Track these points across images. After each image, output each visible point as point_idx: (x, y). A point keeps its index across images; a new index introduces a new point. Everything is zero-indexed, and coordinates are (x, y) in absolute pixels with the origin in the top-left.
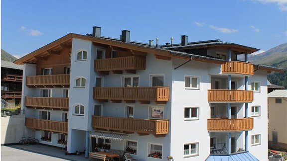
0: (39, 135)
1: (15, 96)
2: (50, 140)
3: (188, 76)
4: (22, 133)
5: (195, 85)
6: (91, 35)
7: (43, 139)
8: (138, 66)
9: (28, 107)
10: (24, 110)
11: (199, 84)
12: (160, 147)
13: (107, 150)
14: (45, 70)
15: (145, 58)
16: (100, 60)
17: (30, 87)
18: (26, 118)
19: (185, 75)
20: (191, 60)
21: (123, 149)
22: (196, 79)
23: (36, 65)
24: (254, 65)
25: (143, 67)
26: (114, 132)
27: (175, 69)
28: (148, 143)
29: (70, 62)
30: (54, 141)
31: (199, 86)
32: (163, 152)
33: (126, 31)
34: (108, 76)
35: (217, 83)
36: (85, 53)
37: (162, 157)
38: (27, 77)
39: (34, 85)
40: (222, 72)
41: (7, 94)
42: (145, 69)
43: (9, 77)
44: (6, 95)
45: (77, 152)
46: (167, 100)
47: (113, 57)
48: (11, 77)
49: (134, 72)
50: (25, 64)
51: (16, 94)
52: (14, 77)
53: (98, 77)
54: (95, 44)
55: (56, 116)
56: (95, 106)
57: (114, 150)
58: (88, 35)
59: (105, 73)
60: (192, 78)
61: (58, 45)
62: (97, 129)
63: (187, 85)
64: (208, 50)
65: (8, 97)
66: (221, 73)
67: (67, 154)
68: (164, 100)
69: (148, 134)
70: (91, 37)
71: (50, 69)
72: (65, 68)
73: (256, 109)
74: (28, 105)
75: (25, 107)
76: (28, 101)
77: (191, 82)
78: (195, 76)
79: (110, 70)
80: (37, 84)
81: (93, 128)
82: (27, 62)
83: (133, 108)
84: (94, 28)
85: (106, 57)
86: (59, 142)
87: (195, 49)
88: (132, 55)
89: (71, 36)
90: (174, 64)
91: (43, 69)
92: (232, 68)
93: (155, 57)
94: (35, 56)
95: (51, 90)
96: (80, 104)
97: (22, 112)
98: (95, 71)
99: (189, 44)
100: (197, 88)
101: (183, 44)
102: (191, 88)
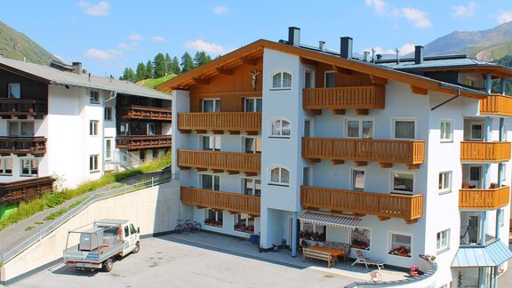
0: (200, 216)
2: (220, 223)
4: (177, 213)
5: (448, 135)
6: (287, 43)
7: (207, 222)
9: (182, 168)
10: (177, 174)
11: (452, 132)
12: (408, 239)
13: (321, 244)
14: (205, 101)
17: (185, 132)
18: (181, 188)
19: (441, 119)
20: (458, 96)
21: (348, 241)
23: (189, 92)
25: (380, 103)
26: (336, 215)
27: (432, 110)
28: (388, 231)
30: (228, 225)
31: (452, 135)
32: (413, 246)
33: (348, 38)
34: (319, 117)
36: (287, 76)
37: (411, 254)
38: (178, 115)
39: (192, 128)
40: (480, 112)
41: (134, 141)
42: (384, 108)
43: (135, 110)
44: (133, 144)
45: (274, 246)
46: (422, 162)
47: (327, 86)
48: (137, 111)
49: (365, 112)
50: (175, 91)
51: (143, 141)
52: (140, 111)
53: (308, 118)
54: (304, 61)
55: (230, 183)
56: (304, 168)
57: (333, 243)
58: (281, 41)
60: (446, 123)
61: (236, 60)
62: (309, 208)
63: (442, 135)
64: (459, 75)
66: (478, 114)
67: (262, 250)
69: (389, 218)
70: (288, 45)
71: (214, 100)
72: (243, 99)
74: (184, 165)
75: (178, 169)
76: (183, 157)
77: (445, 131)
78: (449, 121)
80: (198, 128)
81: (303, 207)
82: (178, 87)
84: (292, 30)
85: (317, 86)
86: (237, 227)
87: (442, 72)
89: (262, 44)
90: (432, 101)
91: (201, 100)
93: (411, 90)
96: (281, 166)
97: (173, 177)
98: (304, 108)
99: (425, 60)
100: (450, 140)
101: (417, 60)
102: (445, 140)
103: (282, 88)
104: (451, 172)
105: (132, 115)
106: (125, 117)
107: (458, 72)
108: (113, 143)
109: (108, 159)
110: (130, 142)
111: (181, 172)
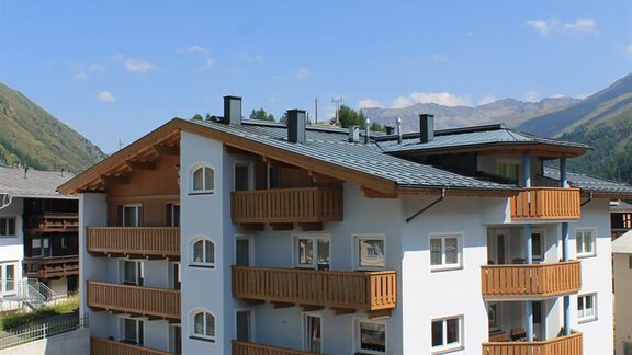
1: (66, 271)
3: (436, 234)
5: (452, 258)
6: (222, 120)
8: (325, 213)
9: (95, 309)
10: (86, 318)
11: (461, 252)
14: (126, 208)
15: (342, 188)
16: (243, 192)
17: (95, 254)
18: (92, 339)
19: (430, 234)
20: (442, 198)
22: (455, 239)
23: (105, 195)
24: (582, 191)
25: (338, 215)
27: (408, 221)
29: (179, 193)
31: (462, 256)
33: (296, 111)
34: (262, 233)
35: (501, 238)
36: (209, 172)
39: (106, 250)
40: (512, 217)
41: (49, 266)
42: (342, 220)
43: (49, 220)
44: (47, 269)
46: (393, 305)
47: (271, 187)
48: (54, 221)
50: (82, 195)
51: (68, 264)
52: (62, 220)
53: (242, 236)
54: (229, 149)
56: (238, 314)
58: (213, 118)
59: (256, 228)
60: (447, 240)
61: (150, 149)
63: (436, 259)
64: (479, 158)
65: (51, 275)
66: (508, 220)
68: (387, 306)
71: (137, 206)
72: (169, 206)
73: (587, 301)
74: (95, 305)
75: (88, 309)
76: (93, 293)
77: (445, 251)
78: (452, 234)
79: (266, 221)
80: (111, 250)
82: (86, 190)
83: (319, 319)
84: (227, 100)
85: (257, 188)
88: (313, 185)
89: (177, 125)
90: (405, 207)
91: (121, 206)
92: (533, 206)
93: (363, 193)
94: (102, 176)
95: (142, 264)
96: (206, 310)
97: (82, 322)
98: (233, 222)
99: (437, 134)
100: (457, 265)
101: (423, 137)
102: (445, 265)
103: (204, 191)
104: (462, 316)
105: (46, 227)
106: (34, 231)
107: (476, 154)
108: (19, 270)
109: (10, 293)
110: (42, 267)
111: (93, 315)
